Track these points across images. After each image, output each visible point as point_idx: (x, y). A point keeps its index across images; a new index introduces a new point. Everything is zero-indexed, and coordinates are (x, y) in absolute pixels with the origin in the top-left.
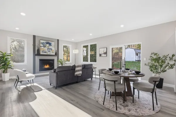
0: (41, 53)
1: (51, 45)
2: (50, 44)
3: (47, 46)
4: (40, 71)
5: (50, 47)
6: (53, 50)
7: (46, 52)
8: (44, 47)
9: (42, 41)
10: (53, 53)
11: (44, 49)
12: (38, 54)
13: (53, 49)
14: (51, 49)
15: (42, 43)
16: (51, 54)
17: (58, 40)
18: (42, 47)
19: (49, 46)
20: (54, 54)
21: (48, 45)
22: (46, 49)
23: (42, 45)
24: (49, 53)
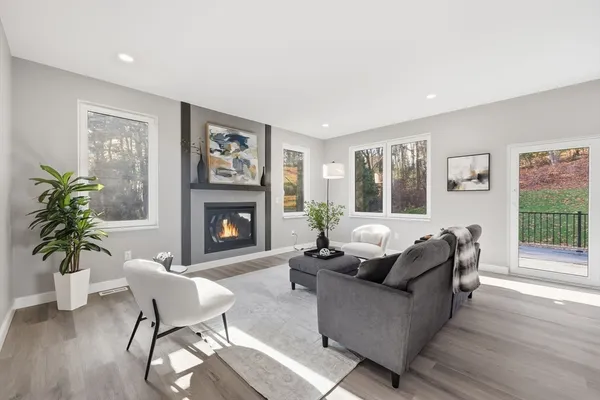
0: (214, 179)
1: (247, 147)
2: (242, 142)
3: (233, 149)
4: (206, 252)
5: (243, 155)
6: (254, 167)
7: (230, 176)
8: (223, 153)
9: (214, 129)
10: (253, 177)
11: (224, 163)
12: (203, 183)
13: (254, 162)
14: (247, 162)
15: (217, 138)
16: (246, 183)
17: (268, 128)
18: (217, 154)
19: (237, 151)
20: (257, 182)
21: (234, 146)
22: (228, 161)
23: (213, 145)
24: (239, 180)
